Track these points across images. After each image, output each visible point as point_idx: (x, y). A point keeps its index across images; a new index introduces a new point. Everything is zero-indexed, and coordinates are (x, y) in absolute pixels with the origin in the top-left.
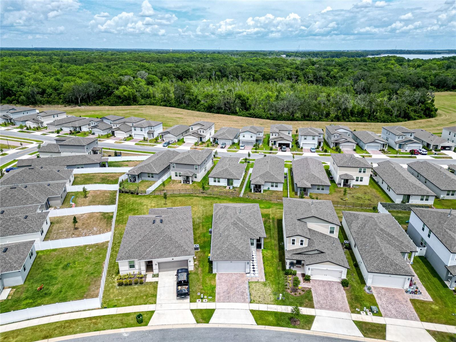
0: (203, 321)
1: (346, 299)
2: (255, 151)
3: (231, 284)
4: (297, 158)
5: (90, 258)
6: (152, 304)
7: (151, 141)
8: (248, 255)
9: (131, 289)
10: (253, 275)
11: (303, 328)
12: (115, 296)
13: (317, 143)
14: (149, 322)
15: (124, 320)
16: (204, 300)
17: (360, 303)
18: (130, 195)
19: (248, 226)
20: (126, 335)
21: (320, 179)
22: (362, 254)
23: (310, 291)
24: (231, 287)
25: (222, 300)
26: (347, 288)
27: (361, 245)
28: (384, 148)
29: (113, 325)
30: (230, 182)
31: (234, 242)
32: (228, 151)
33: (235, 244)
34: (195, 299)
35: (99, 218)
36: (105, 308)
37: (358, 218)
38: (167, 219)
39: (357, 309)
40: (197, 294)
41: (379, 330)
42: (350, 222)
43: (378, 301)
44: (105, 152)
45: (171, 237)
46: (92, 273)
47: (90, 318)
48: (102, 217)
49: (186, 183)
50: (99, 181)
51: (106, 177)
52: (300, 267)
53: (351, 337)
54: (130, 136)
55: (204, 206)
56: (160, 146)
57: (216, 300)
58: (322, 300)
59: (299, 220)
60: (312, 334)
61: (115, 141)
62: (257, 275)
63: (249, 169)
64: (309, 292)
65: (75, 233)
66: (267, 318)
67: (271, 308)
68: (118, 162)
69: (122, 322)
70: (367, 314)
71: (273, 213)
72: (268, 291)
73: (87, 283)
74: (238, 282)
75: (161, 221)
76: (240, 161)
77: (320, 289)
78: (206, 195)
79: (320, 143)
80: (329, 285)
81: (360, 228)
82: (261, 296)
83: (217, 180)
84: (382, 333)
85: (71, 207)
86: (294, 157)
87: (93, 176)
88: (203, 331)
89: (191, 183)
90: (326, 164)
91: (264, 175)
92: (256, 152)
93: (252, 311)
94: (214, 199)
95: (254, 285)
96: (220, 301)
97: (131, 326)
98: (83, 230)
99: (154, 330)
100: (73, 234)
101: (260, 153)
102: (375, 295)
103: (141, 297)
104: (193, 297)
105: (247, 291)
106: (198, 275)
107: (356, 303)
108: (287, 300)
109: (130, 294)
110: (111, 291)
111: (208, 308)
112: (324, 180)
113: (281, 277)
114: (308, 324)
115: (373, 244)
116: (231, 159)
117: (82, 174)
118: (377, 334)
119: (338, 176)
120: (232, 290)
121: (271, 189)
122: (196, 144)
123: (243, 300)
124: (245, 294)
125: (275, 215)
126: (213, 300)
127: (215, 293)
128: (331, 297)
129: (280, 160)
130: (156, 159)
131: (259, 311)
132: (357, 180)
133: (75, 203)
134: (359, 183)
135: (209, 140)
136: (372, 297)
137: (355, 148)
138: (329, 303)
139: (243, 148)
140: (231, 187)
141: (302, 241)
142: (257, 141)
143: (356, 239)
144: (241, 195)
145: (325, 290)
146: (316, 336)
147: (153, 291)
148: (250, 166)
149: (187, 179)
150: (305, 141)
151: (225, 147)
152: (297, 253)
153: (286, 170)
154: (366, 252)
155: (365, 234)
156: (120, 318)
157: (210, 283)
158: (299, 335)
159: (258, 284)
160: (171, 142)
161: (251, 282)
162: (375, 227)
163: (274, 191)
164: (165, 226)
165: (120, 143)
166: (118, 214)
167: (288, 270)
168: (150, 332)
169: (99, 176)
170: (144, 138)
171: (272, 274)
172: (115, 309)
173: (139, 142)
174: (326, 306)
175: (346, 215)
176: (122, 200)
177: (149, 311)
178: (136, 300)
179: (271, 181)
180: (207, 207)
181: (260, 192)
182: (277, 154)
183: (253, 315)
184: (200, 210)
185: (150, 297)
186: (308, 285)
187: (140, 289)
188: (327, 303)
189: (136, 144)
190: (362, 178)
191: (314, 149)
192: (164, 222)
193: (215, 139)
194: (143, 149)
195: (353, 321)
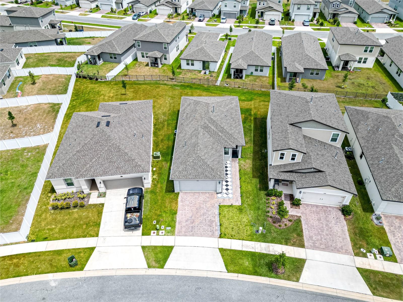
0: (157, 265)
1: (347, 234)
2: (238, 24)
3: (197, 209)
4: (288, 33)
5: (27, 166)
6: (93, 236)
7: (119, 13)
8: (220, 173)
9: (69, 213)
10: (225, 196)
11: (288, 279)
12: (48, 224)
13: (312, 14)
14: (85, 265)
15: (54, 261)
16: (160, 232)
17: (366, 240)
18: (89, 81)
19: (223, 130)
20: (53, 284)
21: (315, 61)
22: (374, 171)
23: (300, 221)
24: (197, 213)
25: (183, 233)
26: (348, 217)
27: (372, 158)
28: (391, 20)
29: (39, 268)
30: (205, 65)
31: (203, 154)
32: (207, 25)
33: (203, 158)
34: (149, 229)
35: (47, 111)
36: (33, 241)
37: (368, 118)
38: (116, 120)
39: (362, 250)
40: (152, 222)
41: (394, 285)
42: (357, 123)
43: (390, 237)
44: (65, 26)
45: (119, 146)
46: (25, 188)
47: (11, 257)
48: (51, 109)
49: (155, 66)
50: (54, 63)
51: (64, 57)
52: (287, 185)
53: (355, 294)
54: (97, 6)
55: (173, 98)
56: (129, 19)
57: (176, 233)
58: (315, 235)
59: (292, 124)
60: (301, 288)
61: (79, 13)
62: (230, 196)
63: (229, 48)
64: (298, 223)
65: (14, 132)
66: (241, 262)
67: (247, 246)
68: (80, 38)
69: (51, 264)
70: (376, 258)
71: (255, 108)
72: (244, 220)
73: (17, 202)
74: (206, 206)
75: (108, 124)
76: (220, 37)
77: (313, 218)
78: (175, 83)
79: (315, 14)
80: (325, 211)
81: (371, 132)
82: (235, 227)
83: (190, 63)
84: (398, 290)
85: (16, 96)
86: (283, 32)
87: (49, 56)
88: (154, 280)
89: (160, 66)
90: (321, 40)
91: (247, 56)
92: (239, 26)
93: (222, 251)
94: (185, 88)
95: (226, 210)
96: (181, 234)
97: (62, 270)
98: (24, 127)
99: (91, 278)
100: (12, 132)
101: (244, 27)
102: (387, 229)
103: (81, 226)
104: (146, 226)
105: (217, 219)
106: (155, 194)
107: (361, 241)
108: (269, 234)
109: (66, 222)
110: (43, 216)
111: (164, 245)
112: (320, 62)
113: (261, 199)
114: (296, 273)
115: (390, 157)
116: (209, 35)
117: (37, 54)
118: (392, 291)
119: (337, 57)
120: (198, 218)
121: (255, 73)
122: (170, 16)
123: (210, 234)
124: (214, 224)
125: (258, 111)
126: (172, 233)
127: (175, 222)
128: (327, 230)
129: (267, 36)
130: (120, 36)
131: (230, 250)
132: (359, 62)
133: (22, 91)
134: (362, 65)
135: (185, 12)
136: (382, 232)
137: (356, 20)
138: (325, 239)
139: (224, 21)
140: (207, 72)
141: (294, 155)
142: (241, 11)
143: (365, 148)
144: (218, 83)
145: (319, 220)
146: (306, 292)
147: (96, 217)
148: (231, 44)
149: (156, 61)
150: (298, 12)
151: (203, 20)
152: (285, 170)
153: (274, 49)
154: (379, 169)
155: (378, 142)
156: (49, 258)
157: (171, 207)
158: (282, 289)
159: (231, 209)
160: (142, 14)
161: (223, 206)
162: (393, 131)
163: (258, 77)
164: (112, 131)
165: (85, 15)
166: (71, 106)
167: (272, 190)
168: (86, 280)
169: (55, 56)
170: (112, 9)
171: (250, 195)
172: (45, 243)
173: (106, 14)
174: (321, 244)
175: (351, 112)
176: (77, 87)
177: (88, 248)
178: (73, 230)
179: (255, 64)
180: (175, 99)
181: (241, 78)
182: (264, 29)
183: (223, 256)
184: (166, 103)
185: (91, 226)
186: (297, 212)
187: (81, 213)
188: (321, 240)
189: (103, 16)
190: (366, 59)
191: (308, 22)
192: (111, 125)
193: (192, 9)
194: (110, 23)
195: (357, 268)
